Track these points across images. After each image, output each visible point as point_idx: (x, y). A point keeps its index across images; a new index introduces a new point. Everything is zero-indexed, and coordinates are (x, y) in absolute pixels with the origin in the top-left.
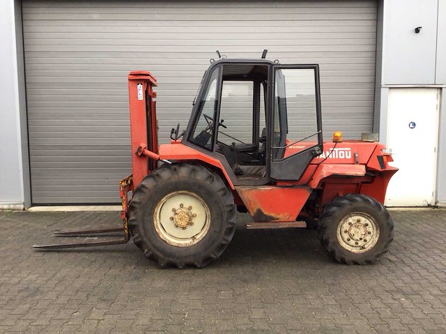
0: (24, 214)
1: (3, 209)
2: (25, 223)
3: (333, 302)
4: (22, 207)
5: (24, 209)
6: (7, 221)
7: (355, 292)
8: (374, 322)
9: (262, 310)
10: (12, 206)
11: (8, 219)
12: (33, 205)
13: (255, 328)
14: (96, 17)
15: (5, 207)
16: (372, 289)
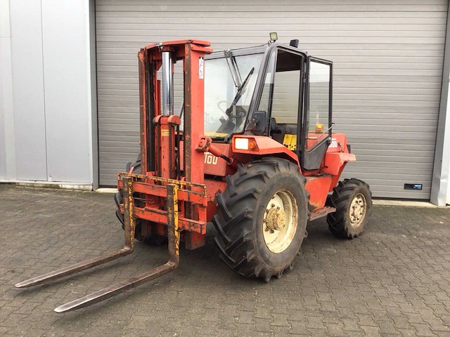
0: (93, 194)
1: (74, 189)
2: (95, 203)
3: (398, 292)
4: (91, 187)
5: (93, 190)
6: (80, 200)
7: (420, 285)
8: (440, 312)
9: (328, 294)
10: (82, 187)
11: (80, 198)
12: (100, 186)
13: (323, 309)
14: (163, 8)
15: (76, 187)
16: (436, 283)
